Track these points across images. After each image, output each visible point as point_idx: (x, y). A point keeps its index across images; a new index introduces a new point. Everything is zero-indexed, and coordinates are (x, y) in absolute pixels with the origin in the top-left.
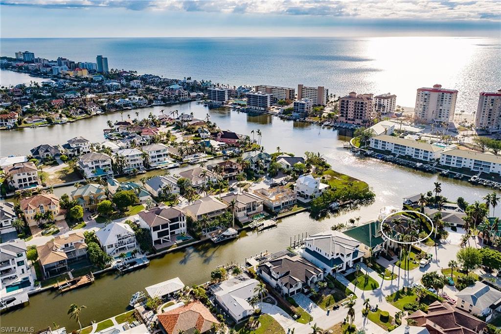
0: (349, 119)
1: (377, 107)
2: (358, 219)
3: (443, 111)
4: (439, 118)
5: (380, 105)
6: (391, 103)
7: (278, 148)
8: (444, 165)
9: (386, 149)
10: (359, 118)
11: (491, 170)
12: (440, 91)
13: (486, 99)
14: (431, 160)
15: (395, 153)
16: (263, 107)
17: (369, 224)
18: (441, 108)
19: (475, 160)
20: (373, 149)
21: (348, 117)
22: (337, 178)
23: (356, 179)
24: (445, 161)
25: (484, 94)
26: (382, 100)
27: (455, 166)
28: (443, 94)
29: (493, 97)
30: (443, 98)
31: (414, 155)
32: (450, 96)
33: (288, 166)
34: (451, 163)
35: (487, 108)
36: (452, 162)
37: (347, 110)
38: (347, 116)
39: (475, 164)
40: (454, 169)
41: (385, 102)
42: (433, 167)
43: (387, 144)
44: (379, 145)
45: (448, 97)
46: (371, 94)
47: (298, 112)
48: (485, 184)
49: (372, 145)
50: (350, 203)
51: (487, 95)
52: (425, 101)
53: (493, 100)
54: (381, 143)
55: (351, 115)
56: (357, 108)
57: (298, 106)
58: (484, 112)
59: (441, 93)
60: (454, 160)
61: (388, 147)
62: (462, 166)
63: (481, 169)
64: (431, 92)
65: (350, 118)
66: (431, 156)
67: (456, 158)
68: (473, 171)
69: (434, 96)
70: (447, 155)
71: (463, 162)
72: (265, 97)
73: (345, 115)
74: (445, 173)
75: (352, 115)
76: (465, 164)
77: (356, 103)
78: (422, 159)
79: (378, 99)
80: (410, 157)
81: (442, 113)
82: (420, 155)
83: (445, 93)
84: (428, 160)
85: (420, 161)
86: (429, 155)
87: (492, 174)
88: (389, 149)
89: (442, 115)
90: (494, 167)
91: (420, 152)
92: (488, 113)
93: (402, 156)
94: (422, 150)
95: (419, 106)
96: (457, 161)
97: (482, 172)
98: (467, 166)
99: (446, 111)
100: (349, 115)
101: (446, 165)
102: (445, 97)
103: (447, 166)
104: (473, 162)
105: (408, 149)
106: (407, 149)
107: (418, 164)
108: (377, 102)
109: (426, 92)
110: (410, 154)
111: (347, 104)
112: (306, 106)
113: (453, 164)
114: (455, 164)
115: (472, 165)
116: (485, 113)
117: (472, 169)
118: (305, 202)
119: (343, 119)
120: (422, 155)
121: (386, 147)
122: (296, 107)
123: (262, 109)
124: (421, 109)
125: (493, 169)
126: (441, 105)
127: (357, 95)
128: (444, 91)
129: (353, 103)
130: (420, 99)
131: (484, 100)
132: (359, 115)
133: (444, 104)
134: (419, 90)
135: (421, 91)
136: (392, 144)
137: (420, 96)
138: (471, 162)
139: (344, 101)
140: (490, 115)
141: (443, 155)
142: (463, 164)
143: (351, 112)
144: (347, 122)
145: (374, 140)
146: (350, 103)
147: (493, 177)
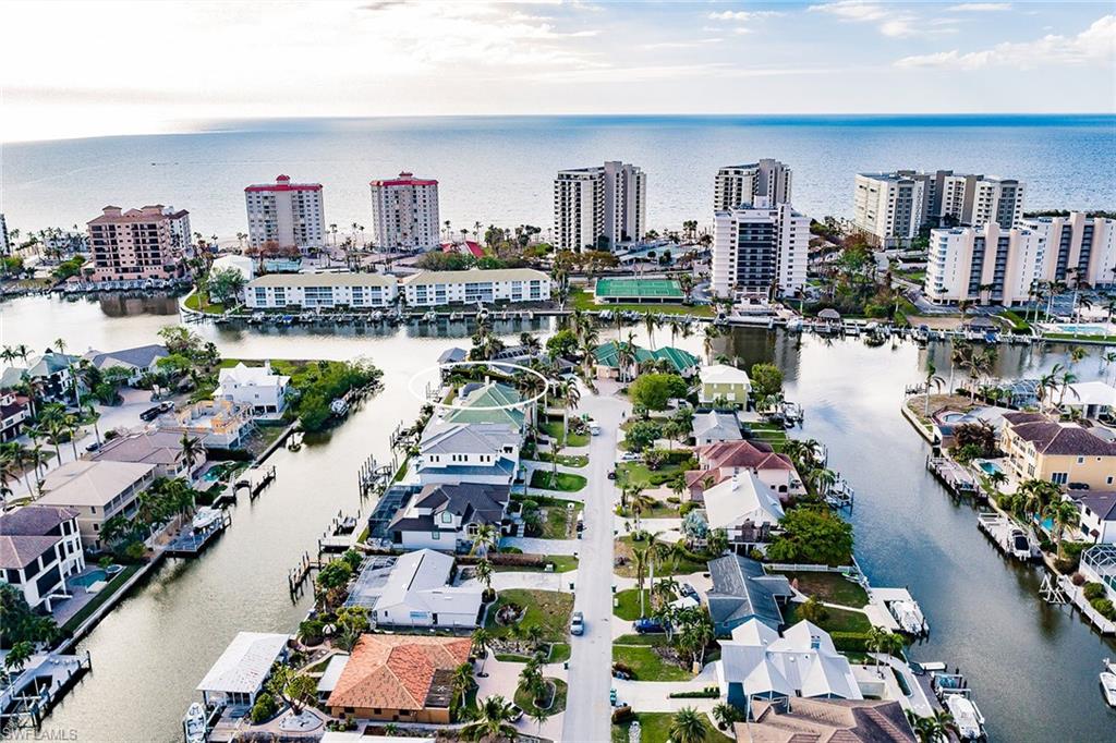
0: (126, 270)
3: (307, 227)
4: (304, 243)
8: (416, 307)
9: (287, 303)
10: (150, 262)
11: (495, 294)
12: (292, 188)
13: (387, 192)
14: (388, 302)
15: (310, 306)
18: (302, 221)
19: (467, 285)
21: (123, 266)
24: (415, 298)
25: (379, 183)
27: (434, 303)
28: (300, 192)
29: (396, 187)
30: (302, 202)
31: (352, 301)
32: (316, 196)
33: (134, 371)
35: (390, 209)
36: (428, 296)
37: (115, 249)
38: (117, 264)
39: (467, 291)
40: (438, 308)
43: (286, 292)
44: (267, 299)
45: (312, 198)
48: (505, 317)
49: (252, 302)
51: (387, 184)
52: (267, 212)
53: (396, 192)
54: (273, 292)
56: (140, 239)
58: (388, 216)
59: (296, 191)
60: (431, 293)
61: (290, 299)
63: (480, 298)
64: (274, 193)
65: (128, 265)
66: (386, 294)
67: (434, 286)
68: (467, 305)
69: (284, 200)
70: (418, 287)
71: (447, 292)
73: (111, 263)
75: (132, 259)
76: (451, 295)
77: (135, 227)
78: (370, 304)
80: (345, 308)
81: (307, 231)
82: (364, 298)
83: (303, 191)
84: (384, 304)
86: (383, 295)
87: (500, 302)
88: (295, 302)
89: (308, 236)
90: (497, 290)
91: (364, 291)
92: (394, 218)
93: (327, 308)
94: (366, 287)
95: (257, 223)
96: (437, 292)
97: (481, 303)
98: (456, 299)
99: (314, 226)
100: (122, 259)
101: (421, 304)
102: (305, 199)
103: (424, 307)
104: (464, 288)
105: (338, 291)
106: (334, 291)
109: (266, 193)
110: (344, 302)
111: (113, 235)
113: (431, 299)
114: (435, 299)
115: (464, 295)
116: (390, 219)
117: (465, 302)
119: (110, 272)
120: (370, 298)
121: (287, 299)
124: (262, 230)
125: (497, 293)
126: (302, 216)
127: (123, 212)
128: (300, 189)
129: (129, 230)
130: (256, 209)
131: (383, 194)
132: (149, 255)
133: (306, 213)
134: (248, 190)
135: (254, 193)
136: (299, 288)
137: (255, 202)
138: (460, 288)
139: (100, 228)
140: (398, 221)
141: (411, 287)
142: (448, 296)
143: (127, 252)
144: (121, 278)
145: (253, 289)
146: (118, 231)
147: (505, 306)
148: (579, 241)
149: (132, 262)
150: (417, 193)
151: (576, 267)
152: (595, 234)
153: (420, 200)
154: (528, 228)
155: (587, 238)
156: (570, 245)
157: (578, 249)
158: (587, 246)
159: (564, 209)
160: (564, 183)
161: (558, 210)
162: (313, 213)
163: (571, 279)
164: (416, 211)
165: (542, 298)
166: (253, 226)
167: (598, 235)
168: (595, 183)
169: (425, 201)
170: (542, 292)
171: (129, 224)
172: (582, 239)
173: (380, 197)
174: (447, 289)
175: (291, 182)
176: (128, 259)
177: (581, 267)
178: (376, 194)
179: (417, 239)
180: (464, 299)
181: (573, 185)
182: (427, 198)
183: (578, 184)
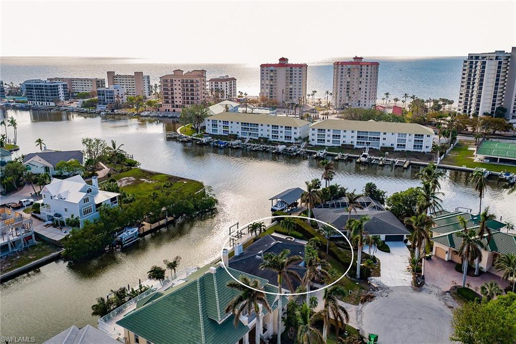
0: (177, 106)
1: (214, 93)
2: (173, 266)
3: (293, 90)
4: (291, 100)
5: (217, 90)
6: (231, 88)
7: (40, 141)
8: (315, 146)
9: (230, 133)
10: (190, 103)
11: (381, 142)
12: (288, 66)
13: (342, 69)
14: (296, 139)
15: (243, 136)
16: (52, 101)
17: (195, 282)
18: (291, 86)
19: (358, 132)
20: (210, 135)
21: (176, 104)
22: (146, 181)
23: (182, 179)
24: (316, 138)
25: (338, 63)
26: (219, 83)
27: (331, 144)
28: (291, 68)
29: (349, 66)
30: (292, 74)
31: (271, 137)
32: (300, 71)
33: (47, 169)
34: (326, 141)
35: (344, 80)
36: (326, 138)
37: (172, 94)
38: (173, 102)
39: (358, 137)
40: (331, 148)
41: (224, 86)
42: (301, 150)
43: (229, 125)
44: (218, 128)
45: (298, 72)
46: (203, 70)
47: (105, 104)
48: (381, 163)
49: (209, 130)
50: (166, 225)
51: (343, 64)
52: (272, 80)
53: (349, 70)
54: (222, 124)
55: (178, 101)
56: (185, 88)
57: (103, 95)
58: (341, 85)
59: (289, 68)
60: (329, 136)
61: (232, 130)
62: (341, 143)
63: (368, 144)
64: (277, 68)
65: (178, 103)
66: (295, 133)
67: (332, 131)
68: (356, 148)
69: (282, 72)
70: (319, 130)
71: (342, 136)
72: (54, 86)
73: (170, 101)
74: (321, 155)
75: (180, 100)
76: (344, 139)
77: (183, 82)
78: (283, 140)
79: (214, 83)
80: (266, 140)
81: (293, 93)
82: (279, 134)
83: (293, 68)
84: (293, 141)
85: (282, 143)
86: (293, 133)
87: (385, 149)
88: (235, 132)
89: (293, 96)
90: (384, 139)
91: (280, 129)
92: (346, 87)
93: (254, 139)
94: (282, 127)
95: (265, 86)
96: (333, 136)
97: (370, 148)
98: (348, 142)
99: (297, 90)
100: (175, 100)
101: (320, 144)
102: (294, 72)
103: (321, 146)
104: (356, 134)
105: (262, 127)
106: (260, 127)
107: (281, 148)
108: (214, 86)
109: (272, 68)
110: (265, 136)
111: (172, 85)
112: (116, 93)
113: (328, 141)
114: (331, 141)
115: (355, 140)
116: (343, 87)
117: (356, 146)
118: (57, 239)
119: (169, 106)
120: (283, 135)
121: (230, 130)
122: (101, 96)
123: (52, 104)
124: (267, 91)
125: (384, 142)
126: (291, 83)
127: (184, 73)
128: (292, 66)
129: (180, 83)
130: (265, 77)
131: (340, 71)
132: (190, 98)
133: (294, 81)
134: (262, 66)
135: (265, 68)
136: (238, 123)
137: (265, 73)
138: (353, 134)
139: (167, 81)
140: (348, 89)
141: (313, 129)
142: (342, 140)
143: (178, 96)
144: (174, 111)
145: (211, 121)
146: (175, 83)
147: (387, 153)
148: (478, 109)
149: (180, 102)
150: (363, 71)
151: (470, 129)
152: (494, 105)
153: (364, 75)
154: (443, 100)
155: (486, 106)
156: (470, 112)
157: (476, 115)
158: (485, 114)
159: (469, 83)
160: (472, 63)
161: (464, 84)
162: (297, 82)
163: (459, 138)
164: (361, 82)
165: (424, 150)
166: (263, 88)
167: (497, 106)
168: (500, 63)
169: (367, 76)
170: (424, 145)
171: (180, 79)
172: (480, 107)
173: (337, 71)
174: (342, 133)
175: (289, 62)
176: (178, 100)
177: (474, 129)
178: (336, 70)
179: (359, 101)
180: (355, 144)
181: (479, 64)
182: (369, 74)
183: (484, 63)
